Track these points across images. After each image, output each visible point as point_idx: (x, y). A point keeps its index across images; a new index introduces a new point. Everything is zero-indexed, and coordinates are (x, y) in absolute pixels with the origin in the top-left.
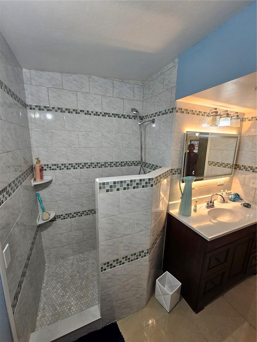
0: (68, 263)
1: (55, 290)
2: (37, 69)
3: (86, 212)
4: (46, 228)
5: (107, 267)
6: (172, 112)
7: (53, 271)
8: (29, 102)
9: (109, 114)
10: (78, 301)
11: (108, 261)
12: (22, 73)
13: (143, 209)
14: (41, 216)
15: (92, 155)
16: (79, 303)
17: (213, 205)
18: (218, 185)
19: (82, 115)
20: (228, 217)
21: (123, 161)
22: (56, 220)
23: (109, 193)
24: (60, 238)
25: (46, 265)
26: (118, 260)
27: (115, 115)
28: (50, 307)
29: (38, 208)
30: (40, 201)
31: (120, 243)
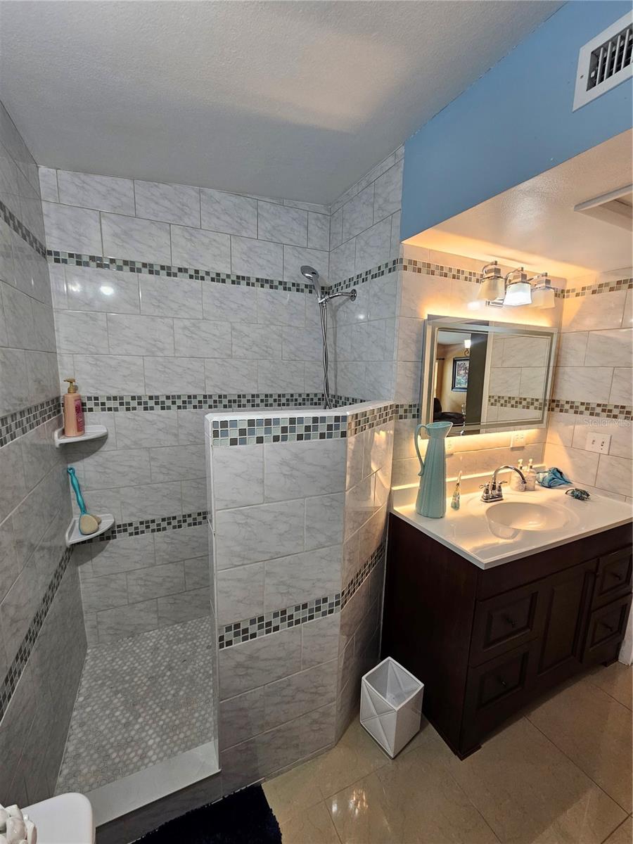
0: (146, 646)
1: (108, 712)
2: (75, 169)
3: (193, 516)
4: (91, 556)
5: (235, 637)
6: (394, 270)
7: (105, 665)
8: (52, 244)
9: (249, 278)
10: (164, 737)
11: (237, 621)
12: (36, 177)
13: (324, 492)
14: (77, 524)
15: (207, 377)
16: (168, 741)
17: (500, 496)
18: (512, 448)
19: (183, 279)
20: (535, 523)
21: (284, 393)
22: (115, 537)
23: (238, 446)
24: (125, 583)
25: (89, 651)
26: (261, 619)
27: (263, 282)
28: (92, 752)
29: (70, 504)
30: (77, 487)
31: (268, 574)
